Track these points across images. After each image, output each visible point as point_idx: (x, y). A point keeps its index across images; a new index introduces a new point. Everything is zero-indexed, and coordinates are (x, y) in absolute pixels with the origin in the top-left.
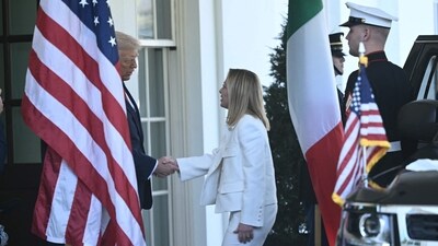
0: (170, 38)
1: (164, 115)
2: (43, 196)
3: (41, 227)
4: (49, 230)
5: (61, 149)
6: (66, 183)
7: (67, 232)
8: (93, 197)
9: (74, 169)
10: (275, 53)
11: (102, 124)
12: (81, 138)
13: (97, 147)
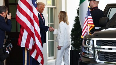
0: (55, 6)
1: (53, 23)
2: (20, 37)
3: (19, 43)
4: (21, 44)
5: (24, 26)
6: (25, 34)
7: (25, 45)
8: (31, 37)
9: (27, 31)
10: (78, 9)
11: (33, 21)
12: (28, 24)
13: (32, 26)
